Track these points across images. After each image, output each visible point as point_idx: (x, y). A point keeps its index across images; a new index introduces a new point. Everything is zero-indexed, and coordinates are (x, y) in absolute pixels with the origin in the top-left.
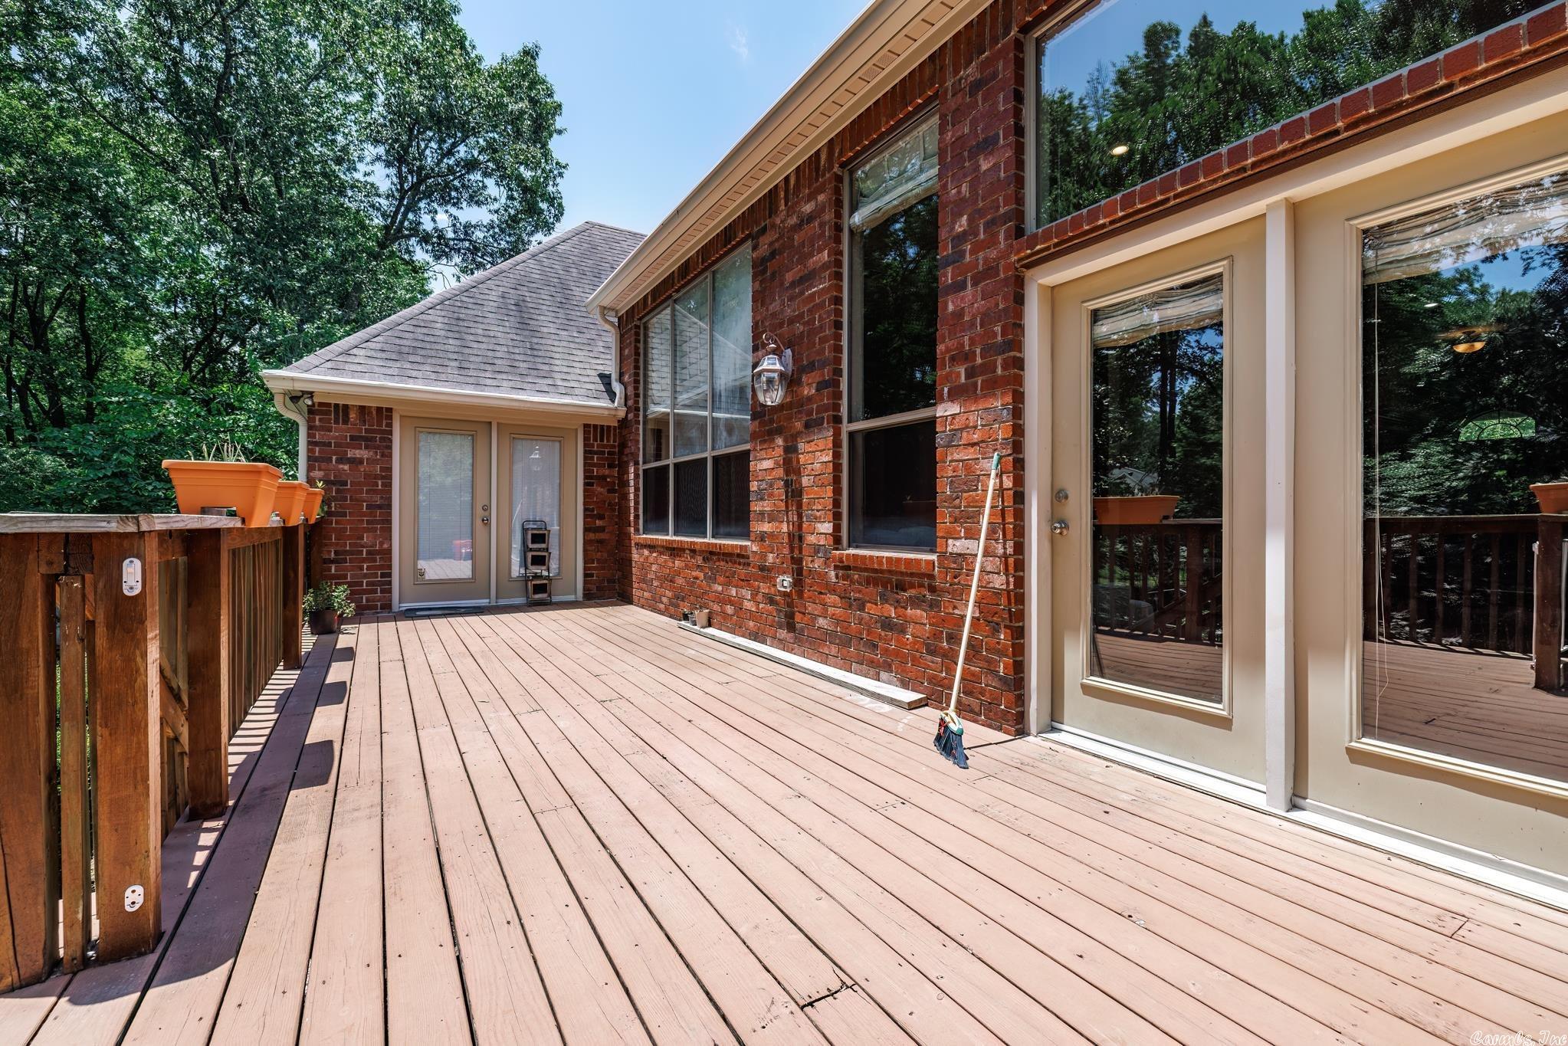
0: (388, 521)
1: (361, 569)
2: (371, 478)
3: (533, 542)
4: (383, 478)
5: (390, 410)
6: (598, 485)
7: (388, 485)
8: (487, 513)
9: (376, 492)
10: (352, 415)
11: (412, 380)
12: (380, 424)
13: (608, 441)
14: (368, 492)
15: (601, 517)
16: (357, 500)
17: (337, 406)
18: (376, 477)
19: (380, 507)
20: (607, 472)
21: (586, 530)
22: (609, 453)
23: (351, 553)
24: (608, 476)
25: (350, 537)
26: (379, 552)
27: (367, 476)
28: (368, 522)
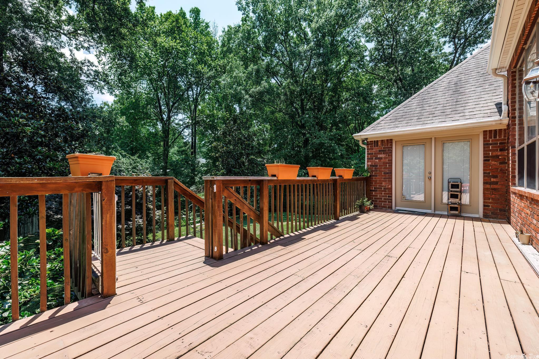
0: (391, 178)
1: (382, 194)
2: (385, 163)
3: (452, 188)
4: (389, 163)
5: (391, 140)
6: (492, 160)
7: (391, 166)
8: (430, 175)
9: (386, 168)
10: (379, 144)
11: (397, 128)
12: (388, 145)
13: (500, 137)
14: (384, 168)
15: (495, 177)
16: (381, 171)
17: (375, 141)
18: (387, 163)
19: (388, 173)
20: (499, 153)
21: (485, 183)
22: (500, 143)
23: (379, 188)
24: (500, 156)
25: (378, 183)
26: (388, 189)
27: (384, 163)
28: (384, 178)
